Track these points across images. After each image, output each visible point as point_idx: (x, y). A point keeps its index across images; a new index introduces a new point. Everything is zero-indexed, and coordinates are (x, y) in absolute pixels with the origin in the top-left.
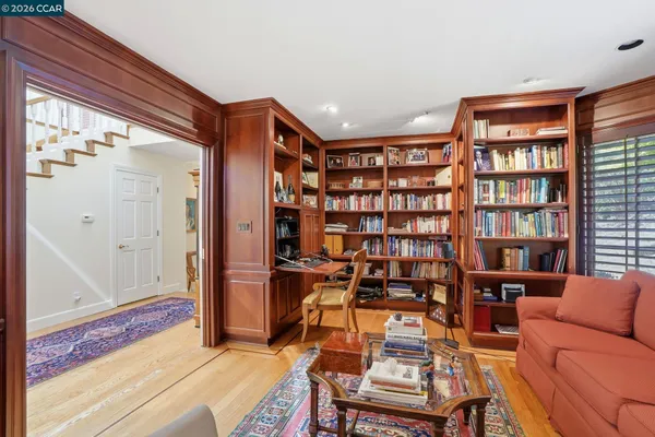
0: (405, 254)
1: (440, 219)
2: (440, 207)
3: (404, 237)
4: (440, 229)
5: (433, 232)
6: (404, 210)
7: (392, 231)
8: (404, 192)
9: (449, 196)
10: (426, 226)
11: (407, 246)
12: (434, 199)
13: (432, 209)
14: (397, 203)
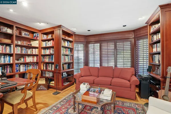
0: (22, 71)
1: (34, 57)
2: (34, 53)
3: (21, 64)
4: (34, 60)
5: (32, 61)
6: (21, 53)
7: (16, 62)
8: (21, 46)
9: (37, 50)
10: (29, 60)
11: (22, 67)
12: (32, 50)
13: (31, 53)
14: (18, 50)
